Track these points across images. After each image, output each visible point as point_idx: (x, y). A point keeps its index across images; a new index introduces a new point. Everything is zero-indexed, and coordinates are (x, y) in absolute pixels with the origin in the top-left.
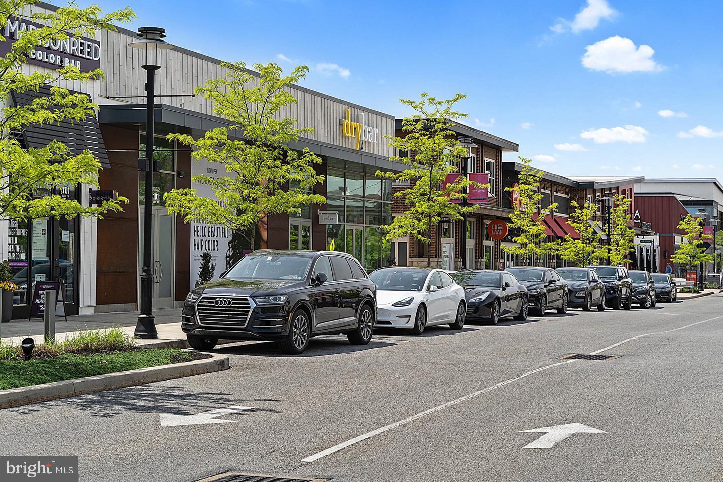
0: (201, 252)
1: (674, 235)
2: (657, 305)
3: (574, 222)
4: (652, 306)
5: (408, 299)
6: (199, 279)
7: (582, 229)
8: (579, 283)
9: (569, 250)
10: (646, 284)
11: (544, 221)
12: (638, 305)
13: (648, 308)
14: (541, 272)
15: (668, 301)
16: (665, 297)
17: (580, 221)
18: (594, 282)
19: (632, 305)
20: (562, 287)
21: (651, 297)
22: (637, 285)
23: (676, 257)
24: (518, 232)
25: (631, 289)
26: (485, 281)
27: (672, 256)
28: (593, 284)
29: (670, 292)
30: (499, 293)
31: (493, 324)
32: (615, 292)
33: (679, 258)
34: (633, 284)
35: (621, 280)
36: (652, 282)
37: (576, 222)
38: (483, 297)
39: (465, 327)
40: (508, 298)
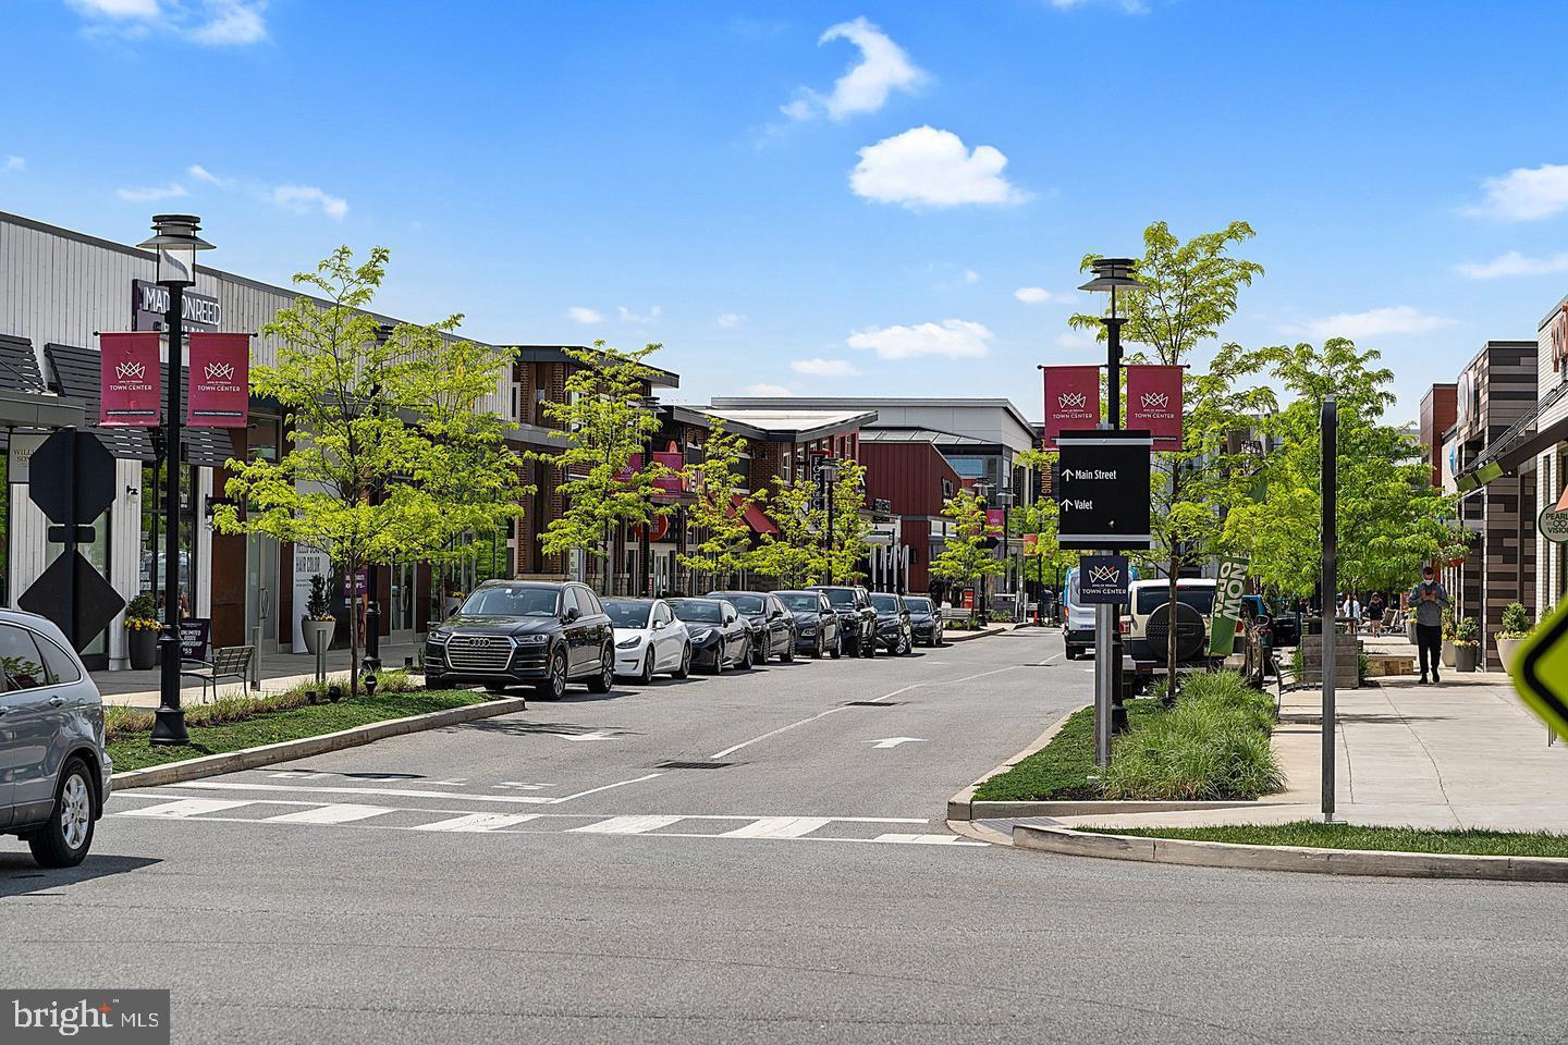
0: (310, 576)
1: (929, 518)
2: (914, 650)
3: (777, 511)
4: (907, 653)
5: (633, 640)
6: (307, 613)
7: (792, 524)
8: (806, 615)
9: (767, 560)
10: (898, 615)
11: (743, 517)
12: (886, 650)
13: (901, 655)
14: (758, 600)
15: (930, 645)
16: (926, 637)
17: (788, 511)
18: (827, 613)
19: (877, 650)
20: (788, 621)
21: (905, 636)
22: (884, 617)
23: (938, 566)
24: (705, 534)
25: (876, 624)
26: (698, 615)
27: (931, 563)
28: (825, 616)
29: (932, 628)
30: (721, 630)
31: (718, 674)
32: (852, 628)
33: (943, 568)
34: (878, 616)
35: (862, 610)
36: (907, 613)
37: (780, 512)
38: (705, 636)
39: (689, 676)
40: (731, 638)
